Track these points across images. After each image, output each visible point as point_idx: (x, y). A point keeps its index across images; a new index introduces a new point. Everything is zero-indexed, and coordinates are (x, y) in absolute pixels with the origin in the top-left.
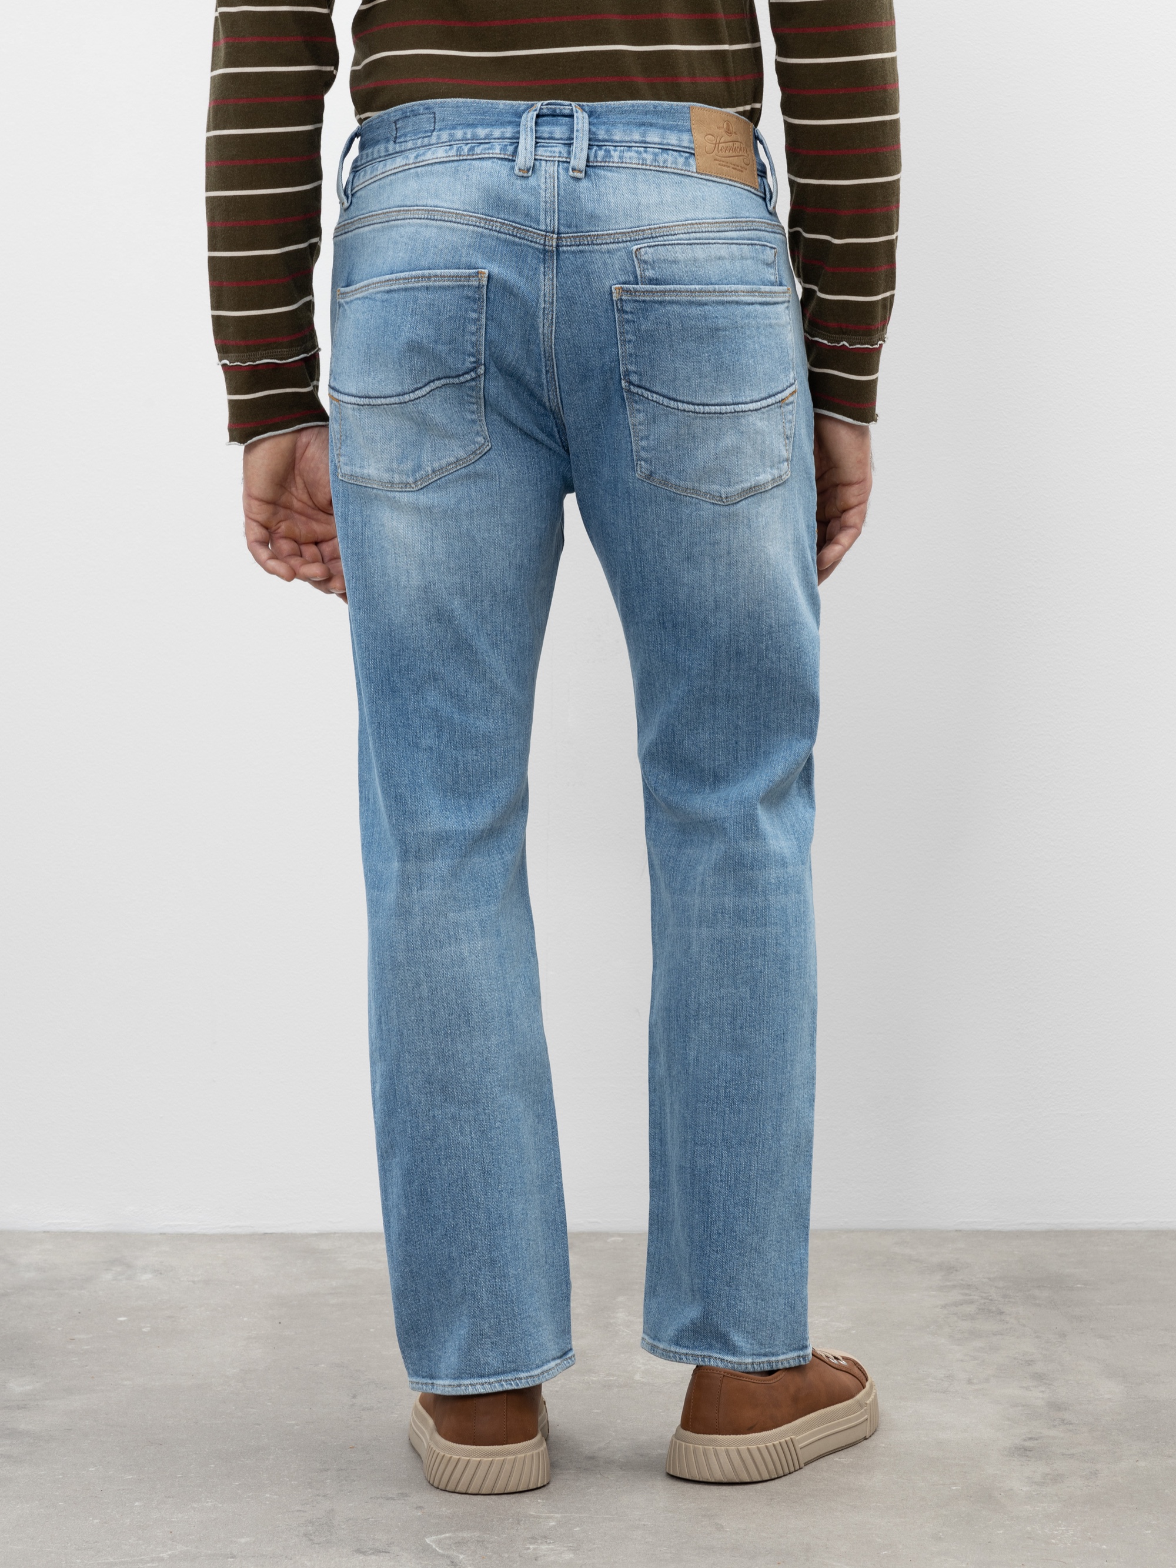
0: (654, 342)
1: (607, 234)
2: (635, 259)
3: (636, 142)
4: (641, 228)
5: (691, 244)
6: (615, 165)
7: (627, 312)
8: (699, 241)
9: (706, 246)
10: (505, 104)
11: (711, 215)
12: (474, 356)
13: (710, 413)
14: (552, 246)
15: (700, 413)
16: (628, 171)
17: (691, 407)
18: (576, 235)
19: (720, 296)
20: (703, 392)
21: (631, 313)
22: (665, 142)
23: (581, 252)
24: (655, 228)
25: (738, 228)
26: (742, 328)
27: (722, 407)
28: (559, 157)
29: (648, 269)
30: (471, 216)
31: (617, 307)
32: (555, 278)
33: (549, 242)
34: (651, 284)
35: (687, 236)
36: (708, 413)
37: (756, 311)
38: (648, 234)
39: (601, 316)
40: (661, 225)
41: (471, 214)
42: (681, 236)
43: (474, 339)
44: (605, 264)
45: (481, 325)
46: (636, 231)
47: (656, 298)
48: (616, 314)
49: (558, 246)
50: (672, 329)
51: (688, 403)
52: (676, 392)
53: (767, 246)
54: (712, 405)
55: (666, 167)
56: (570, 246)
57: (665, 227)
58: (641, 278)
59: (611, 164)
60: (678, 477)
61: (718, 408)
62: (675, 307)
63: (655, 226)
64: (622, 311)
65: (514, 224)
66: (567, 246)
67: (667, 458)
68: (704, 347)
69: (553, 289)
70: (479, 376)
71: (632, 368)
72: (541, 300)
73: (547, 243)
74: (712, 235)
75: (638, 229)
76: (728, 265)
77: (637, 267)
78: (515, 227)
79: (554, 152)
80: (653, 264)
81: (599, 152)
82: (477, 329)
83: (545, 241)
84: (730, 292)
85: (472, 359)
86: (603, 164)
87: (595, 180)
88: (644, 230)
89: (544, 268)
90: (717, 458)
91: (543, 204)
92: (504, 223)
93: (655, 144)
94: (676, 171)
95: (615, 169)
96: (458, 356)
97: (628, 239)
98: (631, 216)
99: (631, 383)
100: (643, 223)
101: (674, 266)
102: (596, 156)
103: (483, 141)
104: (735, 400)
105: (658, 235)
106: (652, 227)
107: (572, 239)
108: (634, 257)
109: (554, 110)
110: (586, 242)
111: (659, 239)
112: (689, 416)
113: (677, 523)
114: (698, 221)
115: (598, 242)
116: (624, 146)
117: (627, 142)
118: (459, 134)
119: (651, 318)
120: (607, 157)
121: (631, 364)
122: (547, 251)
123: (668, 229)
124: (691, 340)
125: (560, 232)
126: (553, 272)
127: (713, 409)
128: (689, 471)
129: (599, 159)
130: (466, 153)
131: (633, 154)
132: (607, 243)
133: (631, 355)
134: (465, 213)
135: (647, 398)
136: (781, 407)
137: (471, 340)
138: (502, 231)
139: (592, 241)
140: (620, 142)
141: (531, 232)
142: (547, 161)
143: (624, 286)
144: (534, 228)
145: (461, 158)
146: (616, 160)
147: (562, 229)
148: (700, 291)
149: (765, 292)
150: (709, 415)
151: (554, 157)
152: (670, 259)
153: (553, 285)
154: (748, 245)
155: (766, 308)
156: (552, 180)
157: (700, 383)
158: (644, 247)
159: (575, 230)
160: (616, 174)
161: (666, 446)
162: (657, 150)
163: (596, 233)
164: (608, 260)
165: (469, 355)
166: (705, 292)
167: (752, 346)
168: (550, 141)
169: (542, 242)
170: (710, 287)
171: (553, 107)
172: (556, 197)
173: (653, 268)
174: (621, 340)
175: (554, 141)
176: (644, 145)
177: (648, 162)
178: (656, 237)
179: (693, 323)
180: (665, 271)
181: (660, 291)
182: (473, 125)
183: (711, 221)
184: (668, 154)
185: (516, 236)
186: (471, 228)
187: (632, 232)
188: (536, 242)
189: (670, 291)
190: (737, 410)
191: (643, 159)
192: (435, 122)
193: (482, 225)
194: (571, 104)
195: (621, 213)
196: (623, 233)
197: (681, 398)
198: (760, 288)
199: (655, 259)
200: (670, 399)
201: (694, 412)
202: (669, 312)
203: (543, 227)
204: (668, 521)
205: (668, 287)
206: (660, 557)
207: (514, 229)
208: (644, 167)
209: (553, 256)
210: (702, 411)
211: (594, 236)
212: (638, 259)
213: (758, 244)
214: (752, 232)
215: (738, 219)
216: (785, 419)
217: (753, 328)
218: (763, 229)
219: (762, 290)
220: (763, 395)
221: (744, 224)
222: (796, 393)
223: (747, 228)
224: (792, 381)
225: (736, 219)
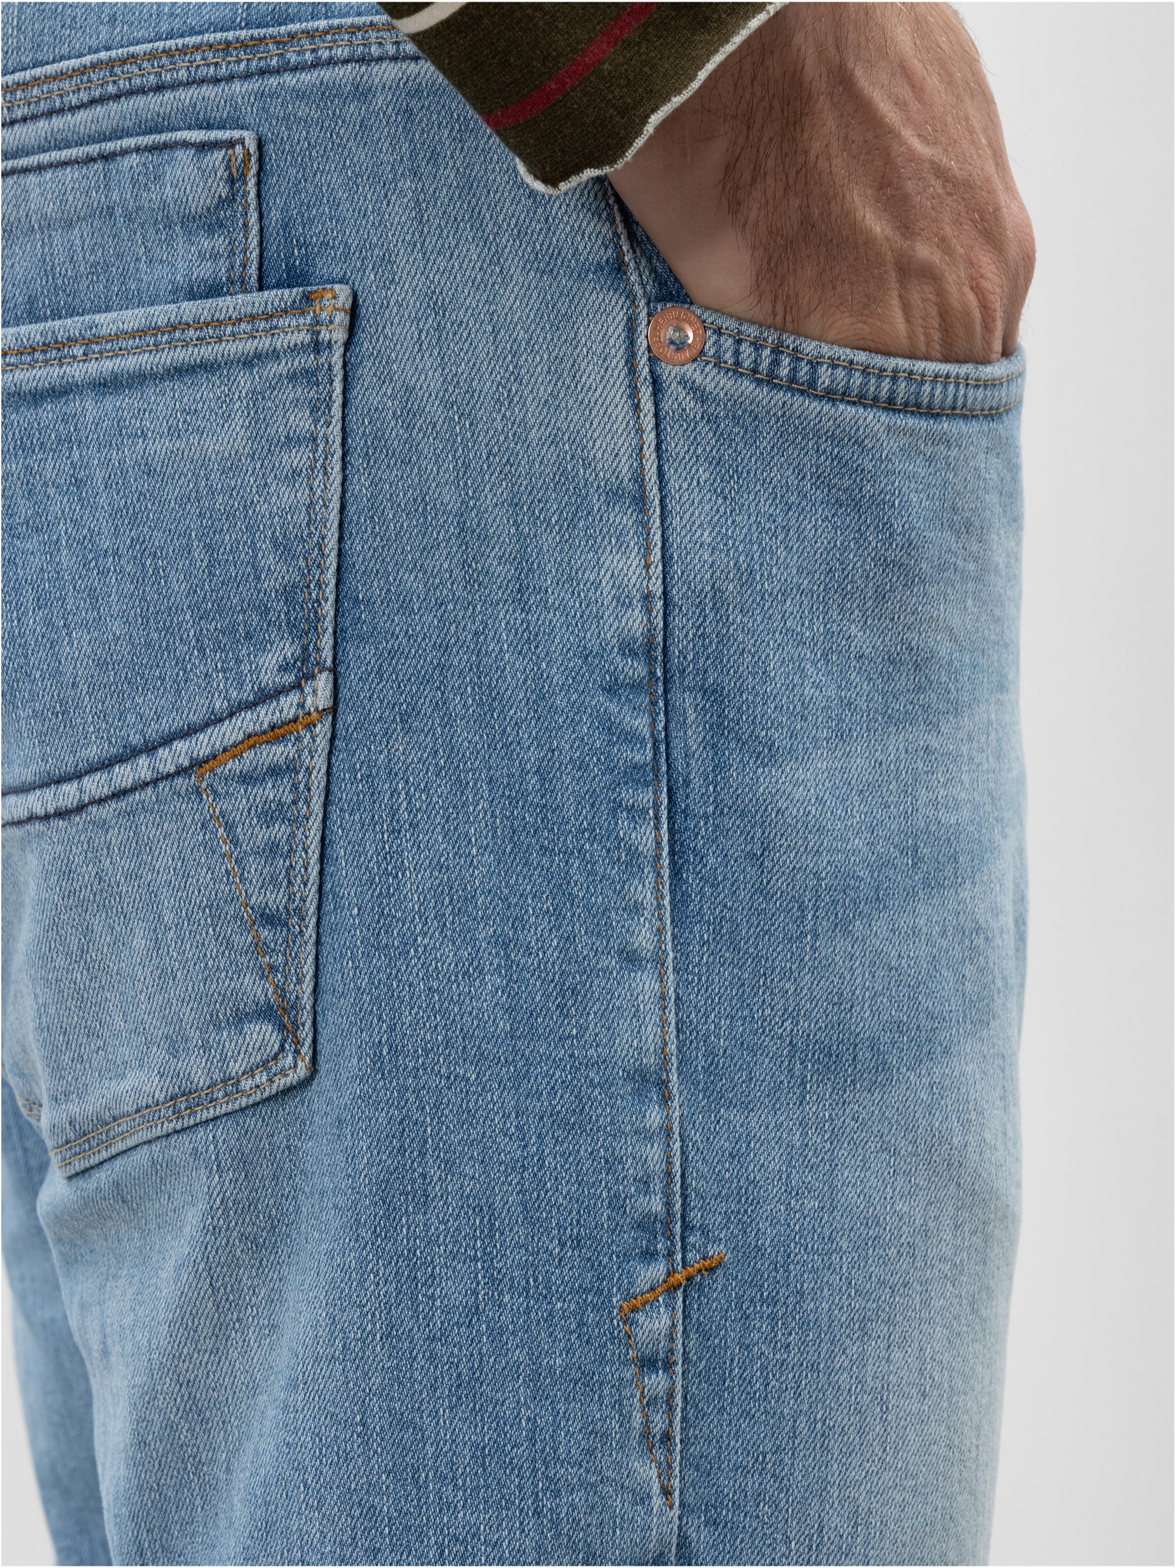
25: (43, 104)
53: (183, 145)
136: (197, 790)
154: (87, 160)
213: (137, 150)
214: (113, 106)
215: (38, 71)
216: (236, 842)
217: (51, 491)
218: (183, 75)
219: (104, 331)
220: (93, 752)
221: (66, 85)
222: (310, 726)
223: (84, 96)
224: (269, 678)
225: (28, 75)
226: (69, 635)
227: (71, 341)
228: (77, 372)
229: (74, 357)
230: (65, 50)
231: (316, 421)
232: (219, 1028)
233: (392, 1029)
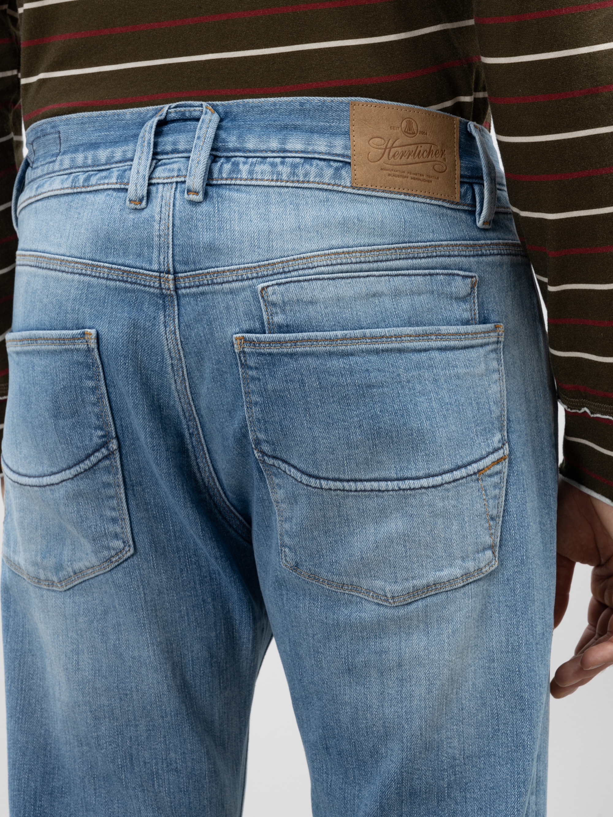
0: (285, 405)
1: (228, 270)
2: (261, 301)
3: (273, 151)
4: (270, 262)
5: (333, 279)
6: (243, 182)
7: (251, 368)
8: (344, 275)
9: (354, 280)
10: (132, 113)
11: (367, 241)
12: (102, 429)
13: (365, 491)
14: (169, 289)
15: (351, 491)
16: (259, 190)
17: (339, 485)
18: (194, 273)
19: (371, 343)
20: (353, 465)
21: (256, 368)
22: (310, 148)
23: (203, 293)
24: (288, 261)
25: (411, 255)
26: (408, 382)
27: (381, 483)
28: (178, 176)
29: (277, 313)
30: (77, 263)
31: (241, 361)
32: (177, 330)
33: (165, 284)
34: (280, 332)
35: (330, 269)
36: (361, 491)
37: (430, 359)
38: (278, 268)
39: (226, 372)
40: (295, 257)
41: (76, 260)
42: (323, 269)
43: (96, 410)
44: (228, 308)
45: (101, 394)
46: (264, 265)
47: (285, 350)
48: (240, 370)
49: (176, 289)
50: (306, 388)
51: (335, 480)
52: (317, 468)
53: (458, 275)
54: (367, 480)
55: (308, 182)
56: (190, 287)
57: (301, 259)
58: (269, 324)
59: (238, 182)
60: (329, 571)
61: (375, 485)
62: (310, 360)
63: (288, 258)
64: (245, 366)
65: (122, 268)
66: (185, 288)
67: (315, 546)
68: (352, 410)
69: (177, 345)
70: (113, 453)
71: (262, 436)
72: (167, 356)
73: (163, 286)
74: (364, 266)
75: (267, 262)
76: (387, 302)
77: (263, 310)
78: (124, 271)
79: (173, 171)
80: (283, 306)
81: (225, 165)
82: (98, 399)
83: (160, 284)
84: (387, 338)
85: (100, 433)
86: (228, 182)
87: (218, 203)
88: (274, 264)
89: (165, 317)
90: (377, 547)
91: (156, 239)
92: (112, 268)
93: (297, 152)
94: (320, 186)
95: (243, 188)
96: (84, 430)
97: (255, 275)
98: (259, 248)
99: (263, 453)
100: (273, 256)
101: (310, 308)
102: (220, 172)
103: (103, 167)
104: (400, 475)
105: (291, 269)
106: (284, 259)
107: (191, 279)
108: (260, 298)
109: (183, 113)
110: (205, 282)
111: (293, 274)
112: (337, 495)
113: (333, 625)
114: (345, 250)
115: (219, 281)
116: (258, 157)
117: (262, 151)
118: (80, 158)
119: (280, 374)
120: (234, 171)
121: (260, 430)
122: (166, 296)
123: (305, 261)
124: (334, 402)
125: (177, 270)
126: (174, 321)
127: (368, 485)
128: (344, 562)
129: (224, 175)
130: (81, 184)
131: (266, 167)
132: (228, 282)
133: (259, 421)
134: (70, 259)
135: (285, 472)
136: (478, 480)
137: (94, 412)
138: (111, 277)
139: (212, 280)
140: (255, 151)
141: (143, 274)
142: (164, 184)
143: (247, 335)
144: (146, 270)
145: (75, 191)
146: (244, 175)
147: (179, 267)
148: (344, 338)
149: (448, 334)
150: (364, 493)
151: (173, 177)
152: (305, 299)
153: (176, 339)
154: (425, 275)
155: (450, 355)
156: (168, 208)
157: (349, 455)
158: (273, 285)
159: (193, 267)
160: (244, 195)
161: (312, 532)
162: (298, 160)
163: (216, 269)
164: (231, 303)
165: (96, 428)
166: (351, 338)
167: (426, 405)
168: (174, 156)
169: (157, 284)
170: (358, 333)
171: (182, 109)
172: (171, 229)
173: (283, 311)
174: (247, 402)
175: (177, 155)
176: (282, 155)
177: (284, 177)
178: (289, 272)
179: (334, 379)
180: (298, 315)
181: (290, 341)
182: (94, 146)
183: (366, 248)
184: (311, 165)
185: (127, 281)
186: (77, 277)
187: (259, 266)
188: (149, 286)
189: (303, 340)
190: (403, 487)
191: (279, 174)
192: (60, 144)
193: (89, 272)
194: (202, 105)
195: (247, 244)
196: (248, 268)
197: (324, 475)
198: (439, 330)
199: (286, 299)
200: (310, 476)
201: (344, 490)
202: (302, 367)
203: (155, 267)
204: (322, 622)
205: (300, 335)
206: (317, 666)
207: (123, 274)
208: (279, 184)
209: (173, 301)
210: (353, 488)
211: (214, 273)
212: (264, 301)
213: (442, 274)
214: (434, 259)
215: (411, 245)
216: (487, 495)
217: (427, 382)
218: (456, 253)
219: (443, 332)
220: (446, 467)
221: (420, 250)
222: (505, 459)
223: (425, 255)
224: (496, 445)
225: (408, 245)
226: (438, 430)
227: (431, 334)
228: (433, 344)
229: (432, 339)
230: (419, 239)
231: (499, 365)
232: (478, 553)
233: (526, 551)
